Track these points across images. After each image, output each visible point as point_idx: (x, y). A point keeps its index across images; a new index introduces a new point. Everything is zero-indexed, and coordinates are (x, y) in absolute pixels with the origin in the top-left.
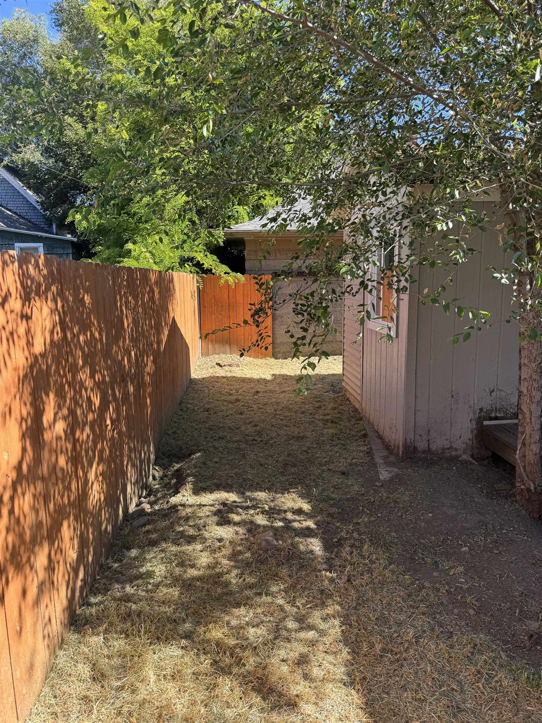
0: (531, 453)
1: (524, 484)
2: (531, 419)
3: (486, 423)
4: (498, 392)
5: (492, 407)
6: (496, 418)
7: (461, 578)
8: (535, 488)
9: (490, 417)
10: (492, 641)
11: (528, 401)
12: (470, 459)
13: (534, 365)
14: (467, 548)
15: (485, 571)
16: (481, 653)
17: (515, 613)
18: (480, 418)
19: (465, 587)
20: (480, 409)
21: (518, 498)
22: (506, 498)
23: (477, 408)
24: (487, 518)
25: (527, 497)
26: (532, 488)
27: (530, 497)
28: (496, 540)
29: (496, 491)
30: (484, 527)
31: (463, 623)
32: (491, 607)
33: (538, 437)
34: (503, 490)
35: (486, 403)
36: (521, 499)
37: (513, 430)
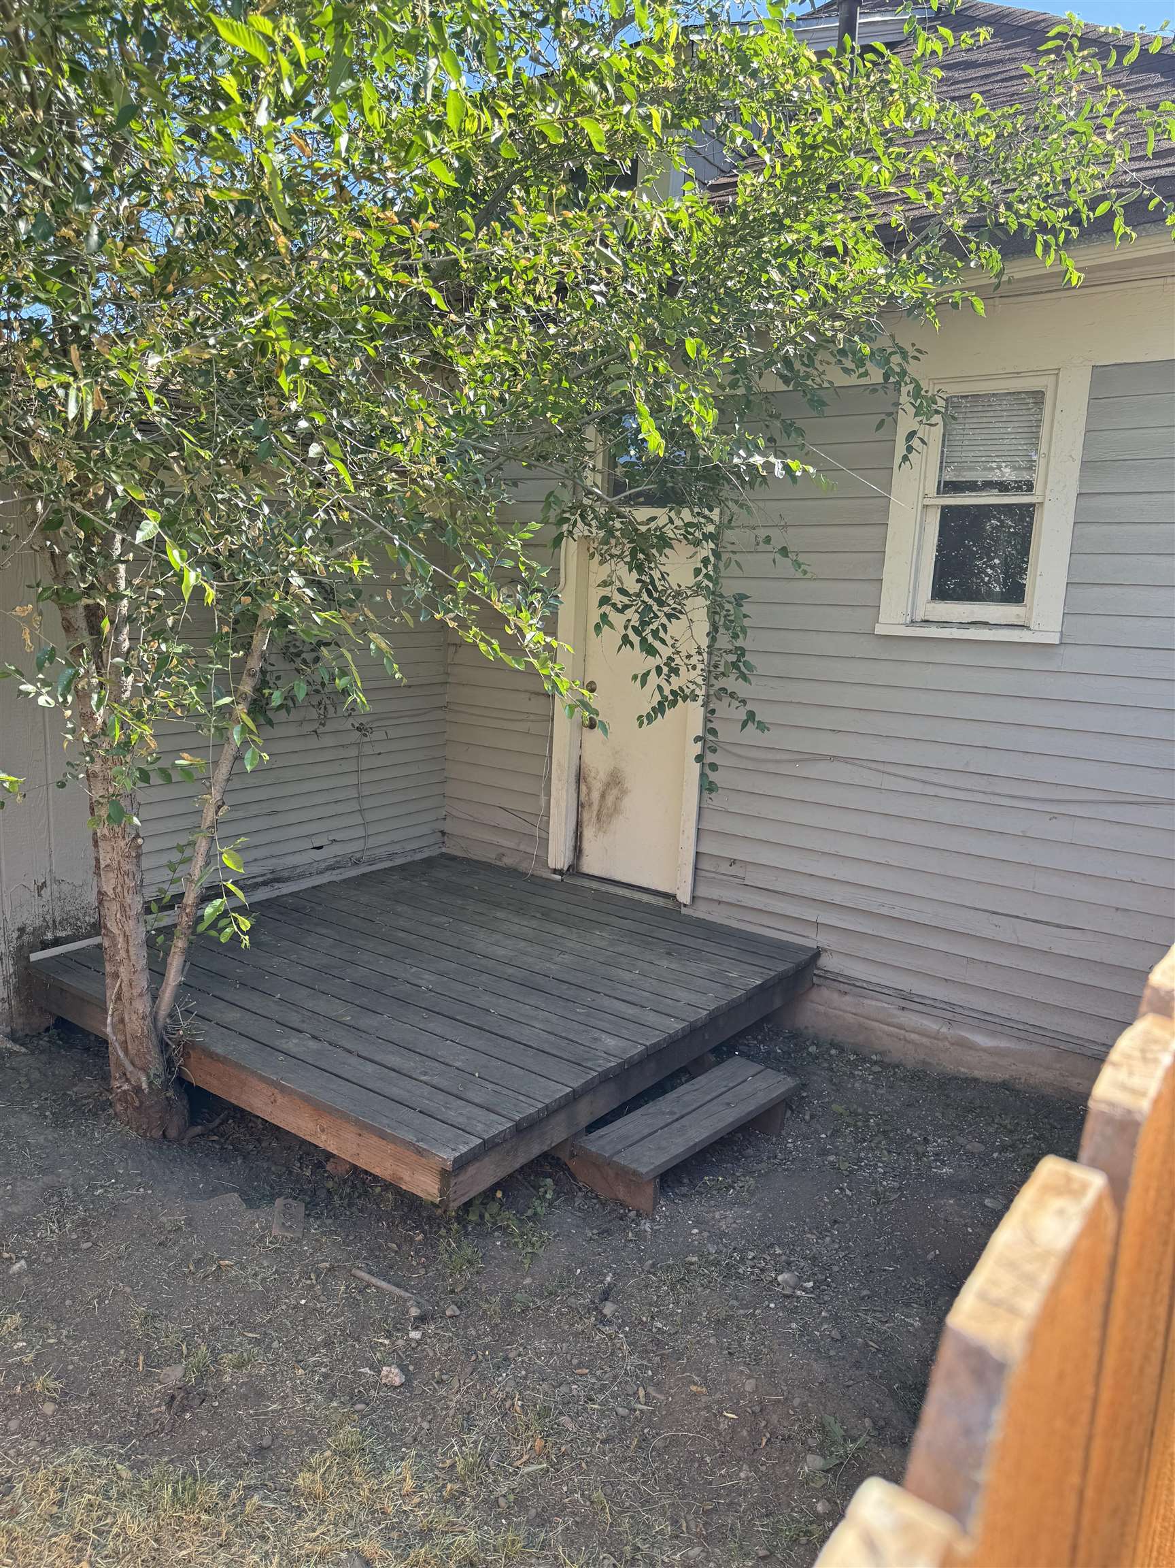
0: (134, 1017)
1: (128, 1080)
2: (128, 951)
3: (34, 957)
4: (55, 887)
5: (44, 920)
6: (57, 942)
7: (16, 1341)
8: (150, 1084)
9: (42, 942)
10: (98, 1452)
11: (119, 916)
12: (9, 1045)
13: (122, 843)
14: (23, 1262)
15: (68, 1302)
16: (77, 1490)
17: (138, 1364)
18: (20, 948)
19: (28, 1359)
20: (19, 930)
21: (119, 1108)
22: (96, 1114)
23: (12, 927)
24: (59, 1176)
25: (137, 1104)
26: (144, 1086)
27: (141, 1103)
28: (84, 1219)
29: (73, 1103)
30: (56, 1199)
31: (33, 1444)
32: (87, 1378)
33: (145, 984)
34: (85, 1098)
35: (31, 915)
36: (126, 1109)
37: (94, 961)
